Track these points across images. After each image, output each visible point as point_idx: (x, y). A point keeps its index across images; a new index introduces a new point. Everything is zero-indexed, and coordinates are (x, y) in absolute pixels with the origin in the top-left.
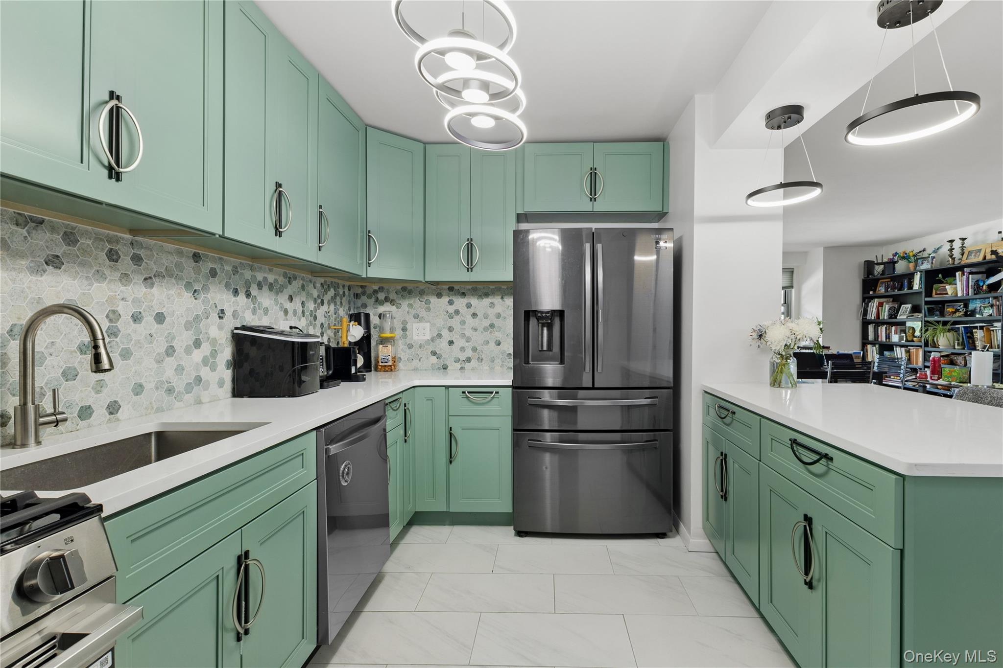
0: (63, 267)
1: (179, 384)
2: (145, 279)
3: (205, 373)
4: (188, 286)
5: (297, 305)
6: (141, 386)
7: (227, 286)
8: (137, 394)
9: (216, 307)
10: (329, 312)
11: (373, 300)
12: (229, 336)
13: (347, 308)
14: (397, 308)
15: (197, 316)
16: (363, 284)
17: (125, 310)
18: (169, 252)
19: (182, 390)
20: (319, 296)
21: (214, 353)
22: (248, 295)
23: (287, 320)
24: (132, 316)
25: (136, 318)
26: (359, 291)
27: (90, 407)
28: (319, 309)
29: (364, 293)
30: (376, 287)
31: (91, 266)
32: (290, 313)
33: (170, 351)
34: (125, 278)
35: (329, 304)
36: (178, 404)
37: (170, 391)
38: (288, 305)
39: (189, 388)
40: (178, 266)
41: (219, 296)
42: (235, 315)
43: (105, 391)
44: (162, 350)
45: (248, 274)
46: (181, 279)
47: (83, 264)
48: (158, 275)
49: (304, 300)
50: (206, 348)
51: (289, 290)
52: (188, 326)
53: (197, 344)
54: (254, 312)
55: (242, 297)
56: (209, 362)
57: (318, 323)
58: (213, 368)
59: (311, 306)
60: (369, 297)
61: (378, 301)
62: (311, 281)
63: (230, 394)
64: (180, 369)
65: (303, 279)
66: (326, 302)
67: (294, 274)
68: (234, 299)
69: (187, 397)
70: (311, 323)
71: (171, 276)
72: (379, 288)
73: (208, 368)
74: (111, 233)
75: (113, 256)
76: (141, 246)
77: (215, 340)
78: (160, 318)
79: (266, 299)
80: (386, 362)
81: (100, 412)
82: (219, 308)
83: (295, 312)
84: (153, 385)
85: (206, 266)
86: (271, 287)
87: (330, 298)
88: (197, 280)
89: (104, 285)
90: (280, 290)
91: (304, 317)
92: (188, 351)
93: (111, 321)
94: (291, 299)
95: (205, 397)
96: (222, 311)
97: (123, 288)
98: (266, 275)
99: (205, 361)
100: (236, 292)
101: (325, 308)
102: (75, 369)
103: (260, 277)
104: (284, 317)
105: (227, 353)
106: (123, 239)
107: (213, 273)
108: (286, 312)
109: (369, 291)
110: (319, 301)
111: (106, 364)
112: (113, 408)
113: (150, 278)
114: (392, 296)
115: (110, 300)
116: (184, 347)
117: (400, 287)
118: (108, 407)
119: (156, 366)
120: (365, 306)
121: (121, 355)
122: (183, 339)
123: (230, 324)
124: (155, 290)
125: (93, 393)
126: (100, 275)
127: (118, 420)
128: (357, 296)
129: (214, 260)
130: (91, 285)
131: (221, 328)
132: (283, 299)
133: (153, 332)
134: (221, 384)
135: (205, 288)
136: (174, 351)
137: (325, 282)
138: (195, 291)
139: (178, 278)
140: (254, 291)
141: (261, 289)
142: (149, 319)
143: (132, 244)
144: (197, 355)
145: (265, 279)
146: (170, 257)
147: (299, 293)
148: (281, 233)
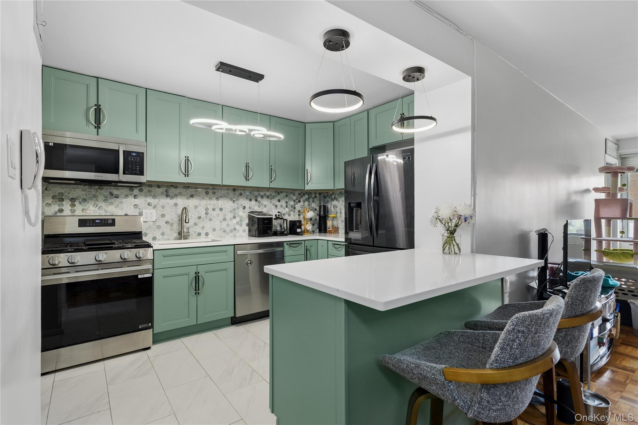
0: (194, 197)
1: (227, 230)
2: (217, 198)
3: (238, 227)
4: (231, 199)
5: (283, 203)
6: (215, 229)
7: (247, 198)
8: (214, 231)
9: (242, 205)
10: (304, 205)
11: (330, 199)
12: (248, 215)
13: (318, 203)
14: (338, 202)
15: (234, 209)
16: (328, 191)
17: (210, 208)
18: (224, 190)
19: (229, 232)
20: (297, 199)
21: (241, 221)
22: (256, 200)
23: (277, 209)
24: (212, 209)
25: (214, 210)
26: (326, 195)
27: (200, 233)
28: (297, 204)
29: (328, 196)
30: (331, 193)
31: (201, 196)
32: (279, 206)
33: (225, 219)
34: (210, 198)
35: (304, 201)
36: (227, 236)
37: (224, 231)
38: (278, 203)
39: (231, 231)
40: (227, 193)
41: (243, 202)
42: (250, 208)
43: (204, 229)
44: (222, 219)
45: (256, 193)
46: (229, 197)
47: (199, 196)
48: (221, 197)
49: (288, 201)
50: (238, 219)
51: (279, 197)
52: (231, 212)
53: (234, 217)
54: (259, 206)
55: (253, 202)
56: (240, 223)
57: (297, 210)
58: (241, 225)
59: (292, 203)
60: (329, 198)
61: (332, 200)
62: (291, 193)
63: (248, 235)
64: (228, 225)
65: (287, 192)
66: (302, 200)
67: (281, 191)
68: (250, 202)
69: (231, 234)
70: (292, 210)
71: (225, 197)
72: (333, 193)
73: (239, 225)
74: (207, 187)
75: (207, 193)
76: (215, 189)
77: (242, 217)
78: (221, 209)
79: (265, 202)
80: (330, 229)
81: (203, 235)
82: (243, 205)
83: (281, 206)
84: (219, 229)
85: (238, 193)
86: (268, 197)
87: (305, 199)
88: (234, 197)
89: (204, 201)
90: (273, 197)
91: (287, 207)
92: (231, 219)
93: (206, 210)
94: (279, 201)
95: (238, 235)
96: (245, 207)
97: (210, 201)
98: (265, 193)
99: (237, 223)
100: (251, 200)
101: (302, 203)
102: (197, 223)
103: (262, 194)
104: (275, 208)
105: (247, 221)
106: (210, 188)
107: (241, 194)
108: (276, 206)
109: (329, 195)
110: (297, 201)
111: (187, 221)
112: (207, 234)
113: (218, 198)
114: (337, 196)
115: (206, 205)
116: (229, 218)
117: (339, 192)
118: (205, 234)
119: (220, 223)
120: (328, 202)
121: (209, 220)
122: (230, 215)
123: (248, 210)
124: (219, 201)
125: (201, 230)
126: (203, 198)
127: (208, 237)
128: (325, 197)
129: (241, 190)
130: (201, 201)
131: (244, 212)
132: (275, 201)
133: (219, 214)
134: (244, 231)
135: (238, 200)
136: (226, 219)
137: (301, 192)
138: (234, 201)
139: (227, 197)
140: (259, 199)
141: (263, 198)
142: (217, 210)
143: (213, 189)
144: (234, 221)
145: (265, 194)
146: (225, 191)
147: (284, 198)
148: (248, 179)
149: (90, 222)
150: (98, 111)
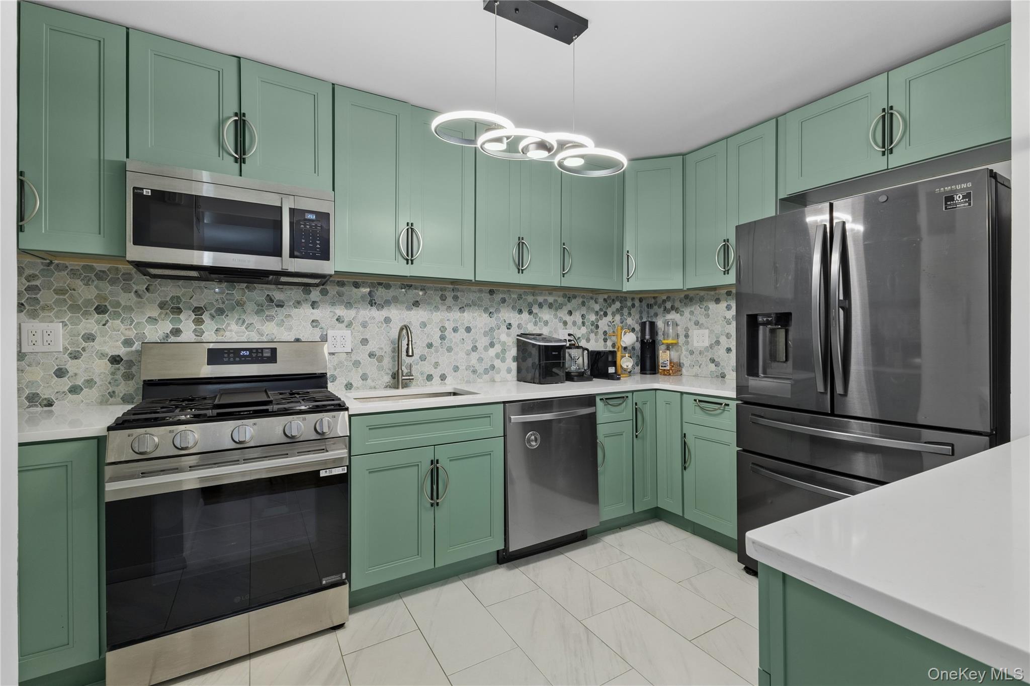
0: (420, 306)
1: (480, 369)
2: (460, 308)
3: (497, 363)
4: (486, 310)
5: (577, 317)
6: (457, 367)
7: (513, 308)
8: (455, 371)
9: (505, 322)
10: (613, 322)
11: (662, 309)
12: (515, 340)
13: (637, 317)
14: (681, 315)
15: (492, 328)
16: (656, 295)
17: (449, 326)
18: (474, 292)
19: (482, 372)
20: (601, 310)
21: (504, 351)
22: (530, 313)
23: (566, 329)
24: (453, 329)
25: (455, 330)
26: (652, 301)
27: (432, 375)
28: (601, 320)
29: (655, 303)
30: (664, 298)
31: (432, 304)
32: (570, 323)
33: (475, 348)
34: (449, 308)
35: (614, 314)
36: (479, 380)
37: (474, 372)
38: (568, 318)
39: (486, 371)
40: (479, 298)
41: (507, 315)
42: (519, 326)
43: (439, 368)
44: (470, 348)
45: (530, 299)
46: (481, 306)
47: (429, 304)
48: (468, 305)
49: (585, 313)
50: (498, 348)
51: (569, 306)
52: (486, 334)
53: (492, 345)
54: (535, 324)
55: (525, 315)
56: (501, 356)
57: (601, 331)
58: (503, 360)
59: (593, 317)
60: (660, 307)
61: (666, 311)
62: (592, 298)
63: (515, 379)
64: (480, 360)
65: (583, 297)
66: (609, 313)
67: (573, 294)
68: (519, 316)
69: (485, 377)
70: (592, 331)
71: (475, 305)
72: (667, 298)
73: (499, 360)
74: (442, 286)
75: (443, 298)
76: (458, 290)
77: (505, 343)
78: (468, 330)
79: (546, 315)
80: (665, 367)
81: (436, 379)
82: (507, 322)
83: (574, 323)
84: (464, 367)
85: (498, 297)
86: (550, 306)
87: (615, 310)
88: (492, 306)
89: (438, 313)
90: (560, 307)
91: (584, 326)
92: (486, 349)
93: (442, 332)
94: (570, 313)
95: (497, 378)
96: (510, 324)
97: (448, 314)
98: (546, 298)
99: (497, 356)
100: (520, 312)
101: (609, 318)
102: (425, 356)
103: (540, 299)
104: (563, 327)
105: (513, 352)
106: (447, 288)
107: (503, 301)
108: (565, 323)
109: (660, 301)
110: (602, 313)
111: (410, 354)
112: (443, 377)
113: (463, 307)
114: (677, 304)
115: (441, 321)
116: (483, 347)
117: (683, 296)
118: (441, 376)
119: (466, 357)
120: (656, 315)
121: (447, 350)
122: (483, 342)
123: (515, 331)
124: (465, 314)
125: (433, 369)
126: (437, 308)
127: (445, 384)
128: (650, 306)
129: (504, 292)
130: (432, 313)
131: (508, 335)
132: (563, 314)
133: (464, 338)
134: (509, 371)
135: (498, 311)
136: (477, 349)
137: (609, 297)
138: (491, 313)
139: (480, 306)
140: (535, 309)
141: (542, 308)
142: (462, 330)
143: (453, 290)
144: (492, 352)
145: (545, 300)
146: (475, 294)
147: (579, 308)
148: (522, 270)
149: (229, 355)
150: (241, 125)
